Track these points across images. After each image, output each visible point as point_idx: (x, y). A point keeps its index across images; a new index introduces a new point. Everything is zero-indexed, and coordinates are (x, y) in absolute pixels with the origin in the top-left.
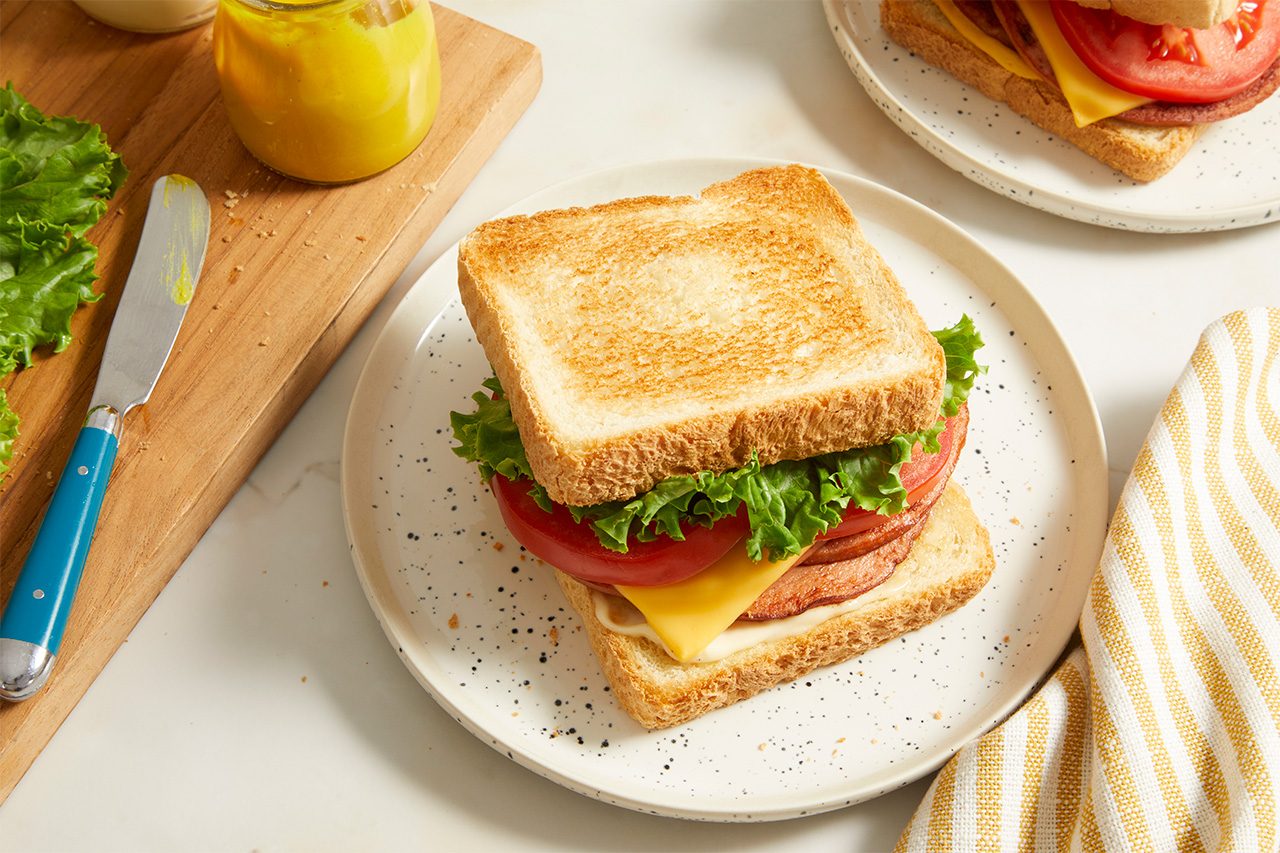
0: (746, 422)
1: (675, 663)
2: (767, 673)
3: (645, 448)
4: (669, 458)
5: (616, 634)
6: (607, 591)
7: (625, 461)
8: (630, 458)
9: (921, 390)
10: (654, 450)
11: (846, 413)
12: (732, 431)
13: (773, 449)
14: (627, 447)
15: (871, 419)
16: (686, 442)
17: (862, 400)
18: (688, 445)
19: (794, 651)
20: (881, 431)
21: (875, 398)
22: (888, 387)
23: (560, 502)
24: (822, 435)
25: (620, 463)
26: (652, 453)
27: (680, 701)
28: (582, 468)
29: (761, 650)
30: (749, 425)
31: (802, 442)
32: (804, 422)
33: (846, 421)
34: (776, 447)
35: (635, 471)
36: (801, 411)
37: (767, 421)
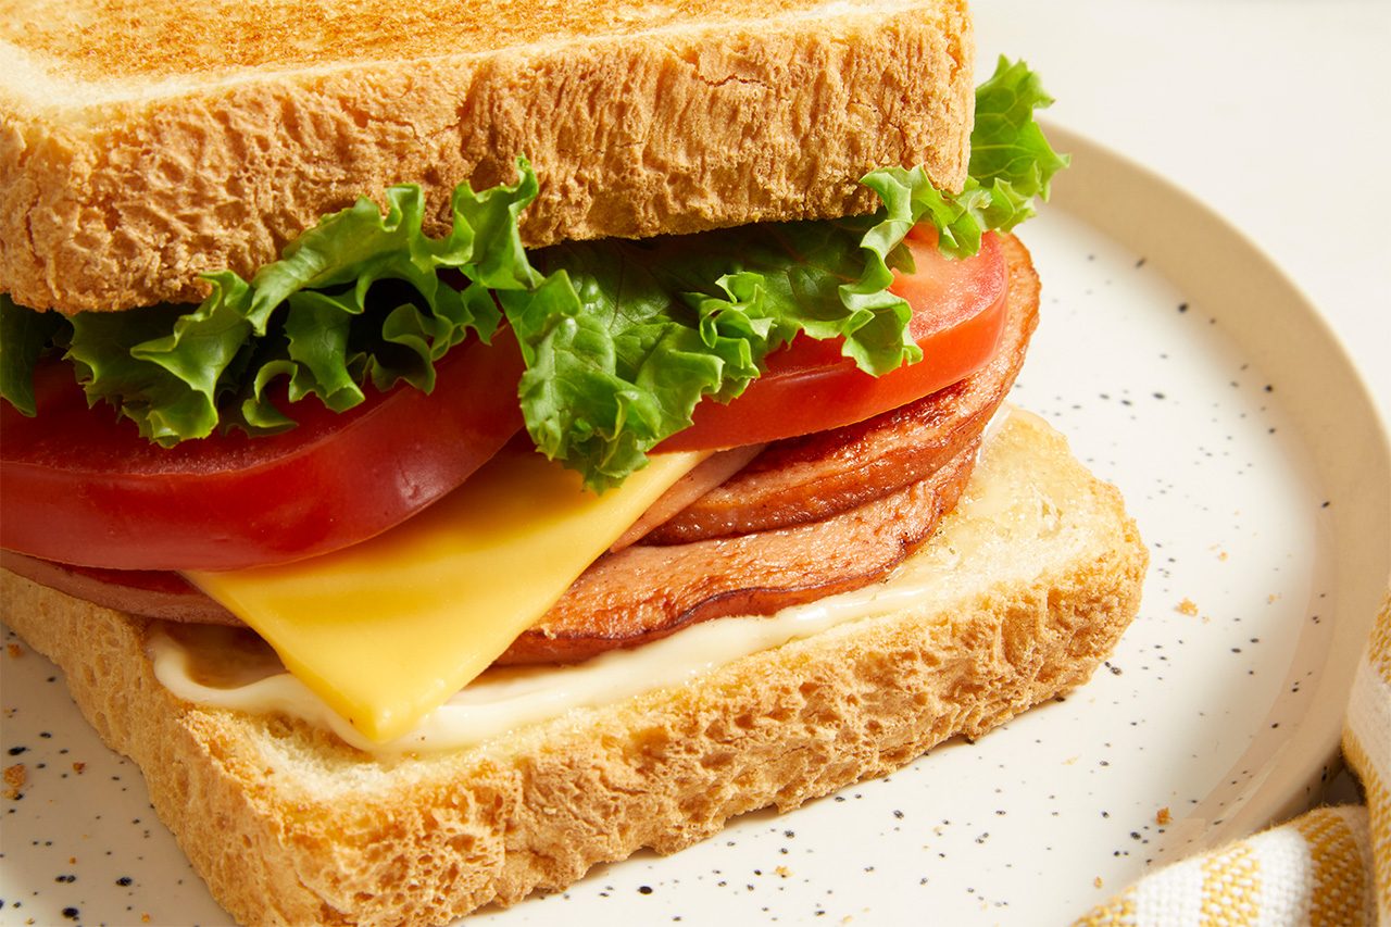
0: (498, 82)
1: (359, 755)
2: (603, 780)
3: (244, 123)
4: (310, 170)
5: (207, 710)
6: (176, 608)
7: (197, 158)
8: (209, 149)
9: (920, 49)
10: (270, 133)
11: (746, 90)
12: (466, 111)
13: (571, 182)
14: (199, 114)
15: (805, 122)
16: (349, 121)
17: (782, 60)
18: (354, 129)
19: (670, 722)
20: (835, 165)
21: (810, 56)
22: (841, 37)
23: (38, 302)
24: (689, 154)
25: (185, 162)
26: (264, 144)
27: (376, 838)
28: (87, 171)
29: (584, 720)
30: (505, 92)
31: (645, 173)
32: (642, 101)
33: (744, 116)
34: (580, 181)
35: (224, 196)
36: (632, 67)
37: (549, 86)
